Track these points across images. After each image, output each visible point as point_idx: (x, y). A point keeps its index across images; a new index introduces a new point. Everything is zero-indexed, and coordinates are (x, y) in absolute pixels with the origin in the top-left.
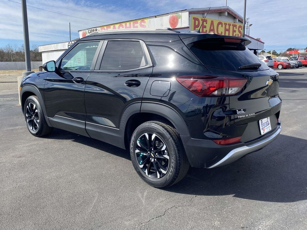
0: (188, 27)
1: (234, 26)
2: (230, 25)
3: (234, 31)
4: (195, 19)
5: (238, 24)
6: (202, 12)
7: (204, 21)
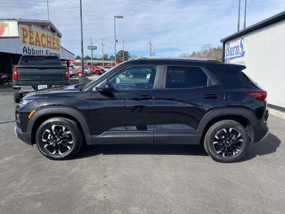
0: (18, 37)
1: (54, 39)
2: (50, 38)
3: (54, 44)
4: (24, 30)
5: (56, 37)
6: (29, 24)
7: (31, 32)
